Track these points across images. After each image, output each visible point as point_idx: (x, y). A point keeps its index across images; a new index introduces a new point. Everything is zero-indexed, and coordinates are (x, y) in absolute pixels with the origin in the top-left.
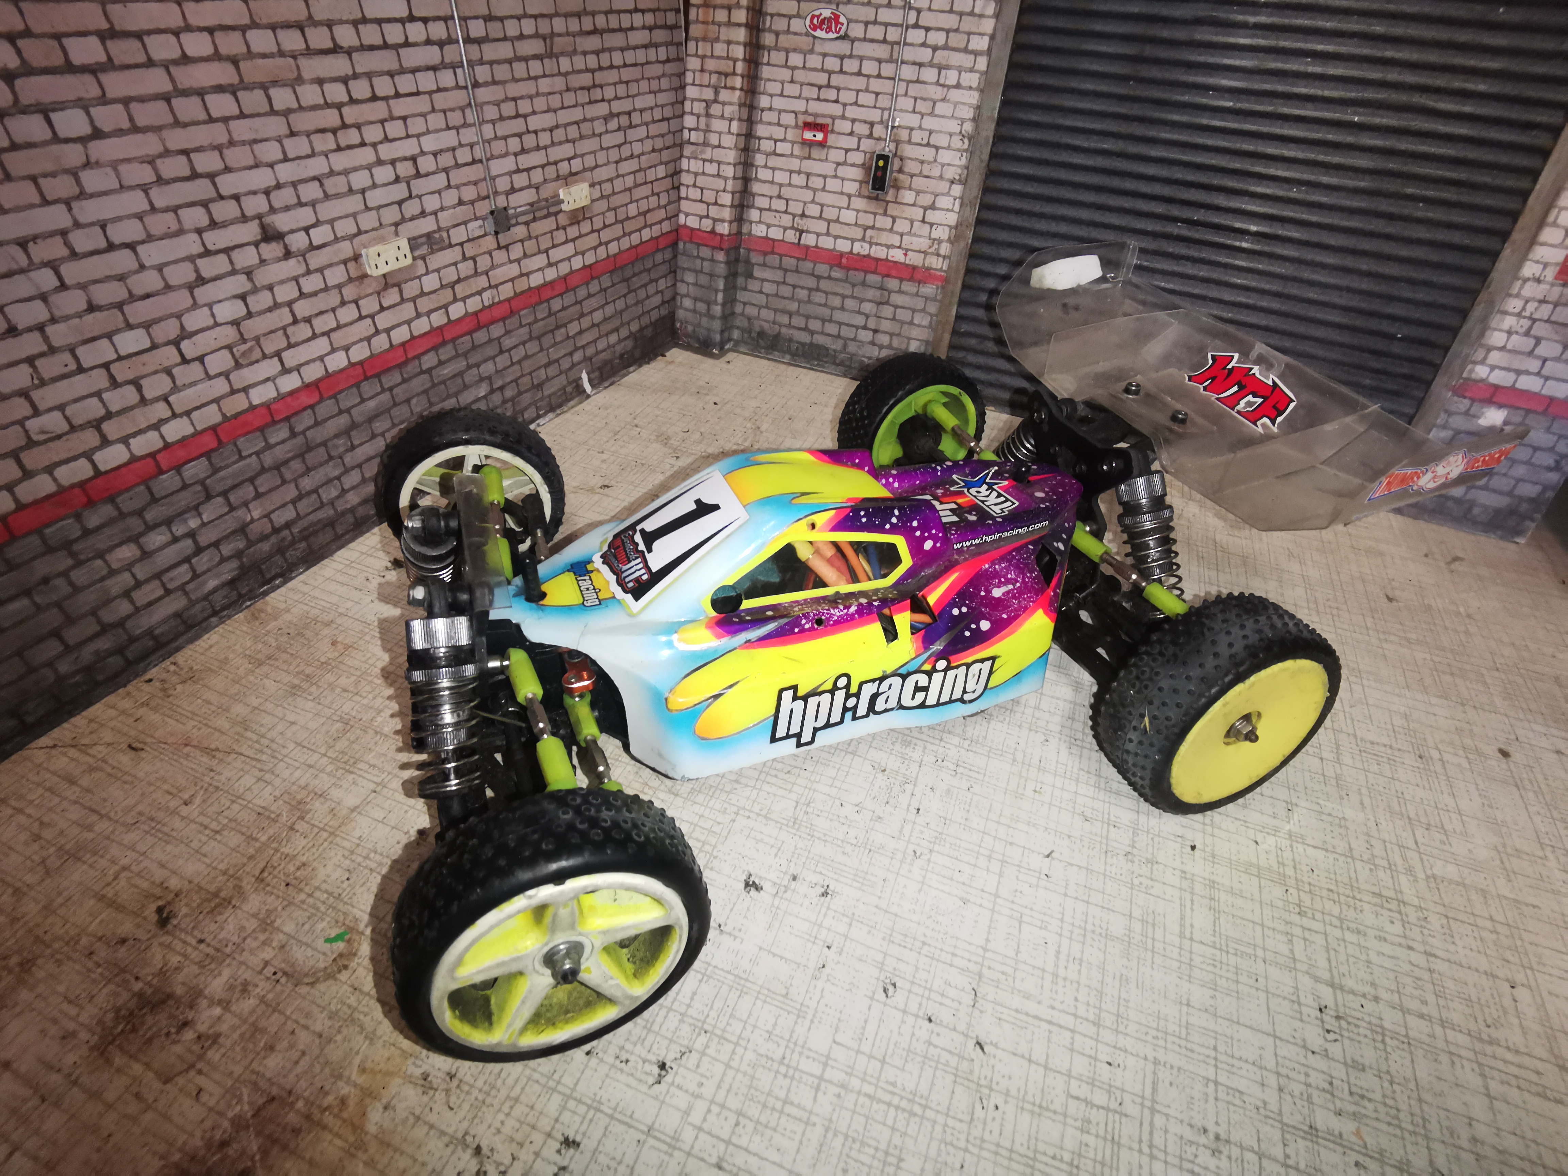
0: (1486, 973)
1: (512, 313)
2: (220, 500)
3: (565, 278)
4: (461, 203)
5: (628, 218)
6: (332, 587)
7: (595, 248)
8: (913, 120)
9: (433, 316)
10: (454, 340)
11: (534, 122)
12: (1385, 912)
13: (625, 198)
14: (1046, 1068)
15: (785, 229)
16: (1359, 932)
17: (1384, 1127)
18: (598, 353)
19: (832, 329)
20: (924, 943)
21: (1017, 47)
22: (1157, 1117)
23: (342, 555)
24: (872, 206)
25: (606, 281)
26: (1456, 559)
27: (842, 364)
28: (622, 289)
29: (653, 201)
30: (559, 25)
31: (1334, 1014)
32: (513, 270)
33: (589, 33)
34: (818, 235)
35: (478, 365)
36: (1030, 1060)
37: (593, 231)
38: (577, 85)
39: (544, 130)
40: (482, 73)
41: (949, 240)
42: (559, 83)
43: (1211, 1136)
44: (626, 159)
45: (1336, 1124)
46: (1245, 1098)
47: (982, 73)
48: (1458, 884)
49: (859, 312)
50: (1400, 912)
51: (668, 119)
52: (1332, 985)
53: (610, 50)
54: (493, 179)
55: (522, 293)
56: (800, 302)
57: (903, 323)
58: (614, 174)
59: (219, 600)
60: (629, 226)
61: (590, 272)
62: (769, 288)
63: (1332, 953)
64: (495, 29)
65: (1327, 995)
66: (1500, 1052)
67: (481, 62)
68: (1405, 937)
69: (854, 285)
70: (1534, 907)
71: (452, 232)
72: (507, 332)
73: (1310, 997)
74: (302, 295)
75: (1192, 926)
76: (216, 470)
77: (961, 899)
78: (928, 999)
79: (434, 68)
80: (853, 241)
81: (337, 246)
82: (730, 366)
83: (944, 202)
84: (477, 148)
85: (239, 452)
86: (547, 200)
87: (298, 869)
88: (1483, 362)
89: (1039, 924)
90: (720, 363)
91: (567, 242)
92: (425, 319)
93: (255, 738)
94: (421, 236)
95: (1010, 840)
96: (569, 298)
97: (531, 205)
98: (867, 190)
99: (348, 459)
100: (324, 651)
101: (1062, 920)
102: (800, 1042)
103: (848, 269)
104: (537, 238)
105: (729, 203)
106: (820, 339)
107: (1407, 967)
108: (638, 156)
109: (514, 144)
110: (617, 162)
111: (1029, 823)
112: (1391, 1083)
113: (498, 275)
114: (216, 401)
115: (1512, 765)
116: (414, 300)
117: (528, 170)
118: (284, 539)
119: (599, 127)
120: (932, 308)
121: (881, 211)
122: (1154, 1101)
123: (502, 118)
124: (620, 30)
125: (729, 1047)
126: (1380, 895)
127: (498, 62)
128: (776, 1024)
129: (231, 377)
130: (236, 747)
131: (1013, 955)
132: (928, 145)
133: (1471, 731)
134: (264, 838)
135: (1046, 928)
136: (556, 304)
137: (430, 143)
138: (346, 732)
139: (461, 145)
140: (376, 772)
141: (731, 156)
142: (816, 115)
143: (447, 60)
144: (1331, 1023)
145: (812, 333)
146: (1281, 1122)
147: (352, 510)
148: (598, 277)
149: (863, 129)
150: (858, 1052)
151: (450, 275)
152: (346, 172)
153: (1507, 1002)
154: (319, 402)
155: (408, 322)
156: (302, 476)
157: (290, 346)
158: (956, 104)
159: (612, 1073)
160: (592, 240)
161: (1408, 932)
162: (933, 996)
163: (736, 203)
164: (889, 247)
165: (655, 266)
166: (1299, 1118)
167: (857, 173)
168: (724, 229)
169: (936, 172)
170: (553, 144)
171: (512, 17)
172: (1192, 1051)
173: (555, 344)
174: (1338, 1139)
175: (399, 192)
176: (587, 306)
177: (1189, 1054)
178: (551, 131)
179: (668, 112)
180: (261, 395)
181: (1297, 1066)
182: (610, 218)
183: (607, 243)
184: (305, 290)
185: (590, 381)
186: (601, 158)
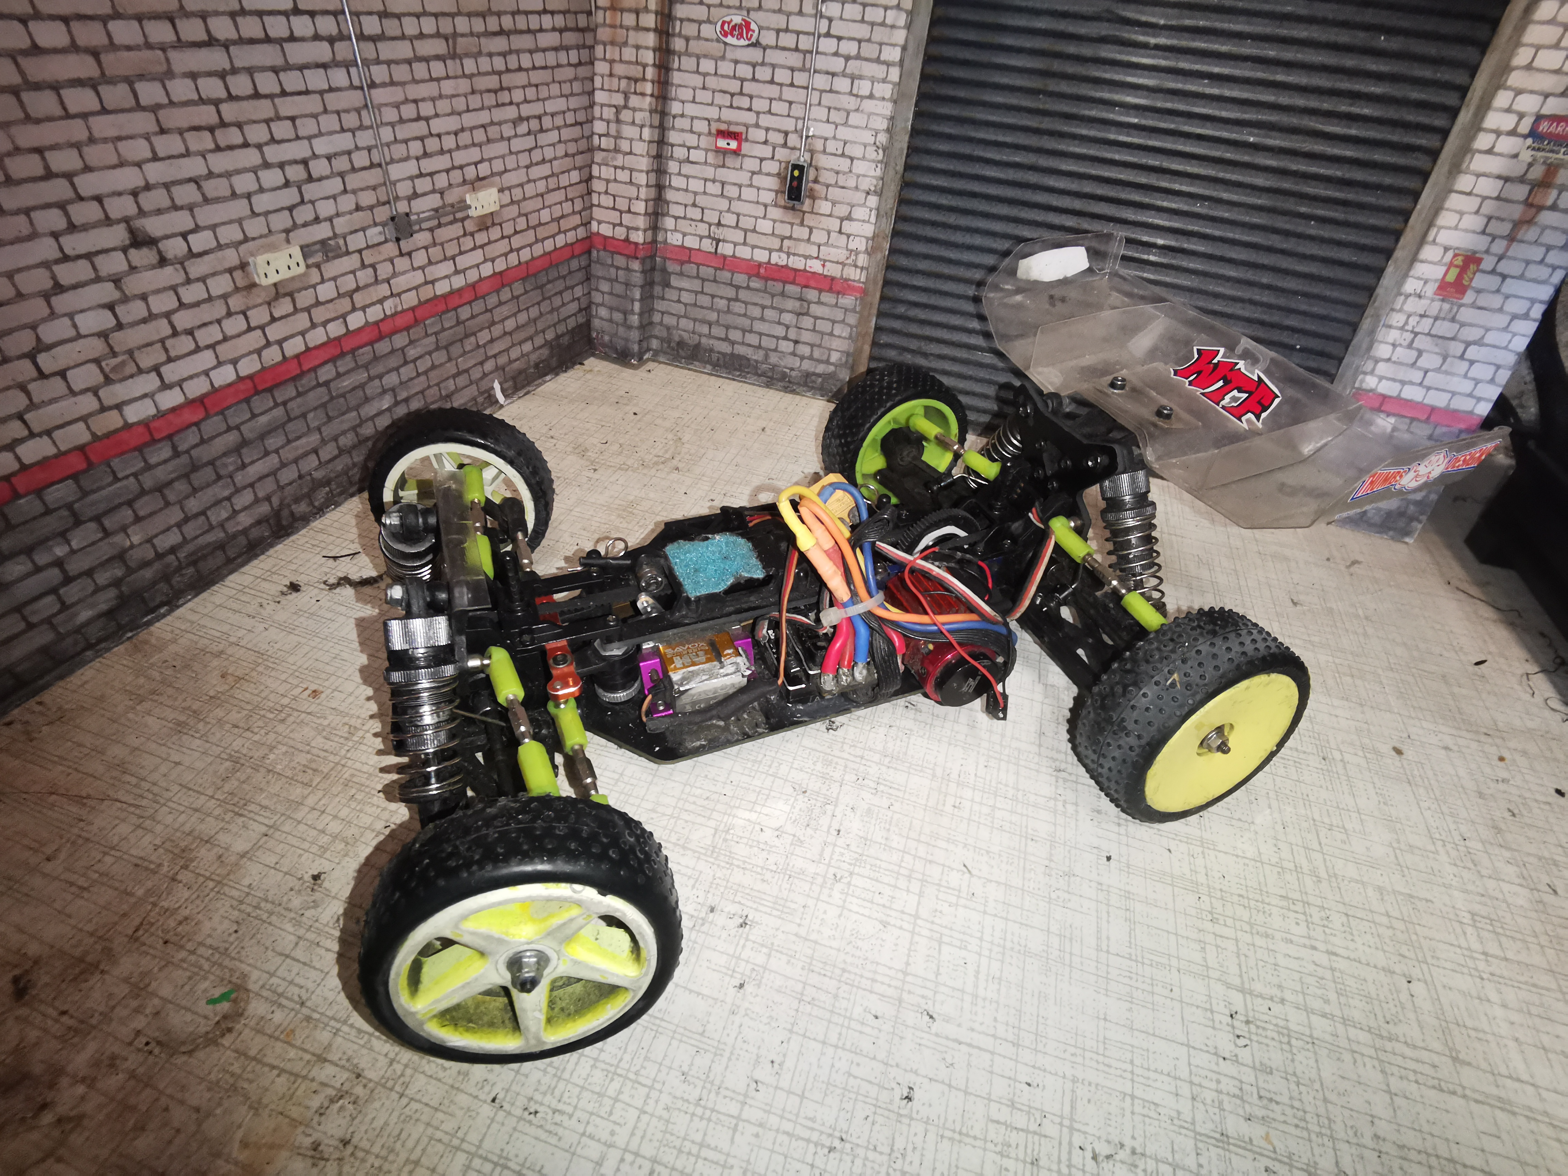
0: (1384, 969)
1: (417, 322)
2: (92, 525)
3: (473, 286)
4: (358, 208)
5: (540, 224)
6: (223, 614)
7: (506, 255)
8: (827, 130)
9: (330, 327)
10: (353, 351)
11: (437, 125)
12: (1292, 915)
13: (537, 203)
14: (966, 1093)
15: (701, 238)
16: (1267, 936)
17: (1292, 1130)
18: (511, 362)
19: (753, 339)
20: (844, 970)
21: (929, 59)
22: (1076, 1134)
23: (234, 579)
24: (789, 216)
25: (518, 288)
26: (1354, 563)
27: (763, 374)
28: (536, 296)
29: (567, 207)
30: (462, 25)
31: (1244, 1019)
32: (418, 278)
33: (495, 34)
34: (735, 244)
35: (380, 377)
36: (950, 1086)
37: (503, 237)
38: (483, 88)
39: (448, 133)
40: (379, 73)
41: (866, 251)
42: (464, 85)
43: (1128, 1151)
44: (537, 164)
45: (1247, 1130)
46: (1160, 1110)
47: (894, 84)
48: (1357, 881)
49: (779, 323)
50: (1305, 914)
51: (581, 124)
52: (1242, 991)
53: (518, 52)
54: (394, 183)
55: (428, 301)
56: (719, 312)
57: (823, 334)
58: (525, 179)
59: (93, 633)
60: (542, 232)
61: (501, 280)
62: (686, 297)
63: (1243, 958)
64: (392, 27)
65: (1238, 1001)
66: (1399, 1047)
67: (378, 62)
68: (1309, 938)
69: (773, 296)
70: (1427, 901)
71: (348, 238)
72: (411, 342)
73: (1222, 1004)
74: (182, 305)
75: (1108, 938)
76: (85, 494)
77: (881, 922)
78: (848, 1028)
79: (324, 66)
80: (771, 251)
81: (220, 254)
82: (650, 375)
83: (860, 213)
84: (374, 152)
85: (114, 473)
86: (452, 206)
87: (180, 923)
88: (1372, 372)
89: (958, 943)
90: (641, 373)
91: (475, 248)
92: (321, 330)
93: (134, 781)
94: (315, 243)
95: (929, 857)
96: (478, 306)
97: (436, 210)
98: (783, 200)
99: (239, 478)
100: (214, 684)
101: (981, 939)
102: (717, 1082)
103: (766, 279)
104: (442, 244)
105: (643, 211)
106: (740, 350)
107: (1312, 967)
108: (550, 161)
109: (416, 148)
110: (527, 167)
111: (948, 841)
112: (1298, 1084)
113: (400, 283)
114: (84, 419)
115: (1405, 763)
116: (308, 310)
117: (431, 174)
118: (168, 566)
119: (508, 131)
120: (852, 319)
121: (798, 221)
122: (1072, 1120)
123: (402, 121)
124: (529, 31)
125: (643, 1091)
126: (1285, 898)
127: (397, 62)
128: (692, 1064)
129: (101, 393)
130: (111, 793)
131: (932, 977)
132: (843, 155)
133: (1369, 730)
134: (140, 892)
135: (965, 948)
136: (465, 313)
137: (322, 146)
138: (235, 771)
139: (357, 148)
140: (268, 814)
141: (644, 163)
142: (729, 123)
143: (339, 58)
144: (1241, 1028)
145: (733, 343)
146: (1194, 1131)
147: (245, 532)
148: (510, 285)
149: (778, 138)
150: (776, 1088)
151: (348, 283)
152: (228, 175)
153: (1404, 997)
154: (204, 419)
155: (303, 334)
156: (187, 497)
157: (170, 360)
158: (870, 115)
159: (521, 1126)
160: (503, 246)
161: (1312, 933)
162: (853, 1024)
163: (650, 210)
164: (806, 257)
165: (570, 273)
166: (1210, 1126)
167: (773, 183)
168: (638, 237)
169: (852, 183)
170: (458, 148)
171: (410, 14)
172: (1109, 1066)
173: (465, 353)
174: (1247, 1144)
175: (290, 196)
176: (499, 313)
177: (1106, 1069)
178: (456, 134)
179: (581, 116)
180: (135, 413)
181: (1210, 1075)
182: (522, 223)
183: (518, 250)
184: (185, 300)
185: (503, 391)
186: (511, 162)
